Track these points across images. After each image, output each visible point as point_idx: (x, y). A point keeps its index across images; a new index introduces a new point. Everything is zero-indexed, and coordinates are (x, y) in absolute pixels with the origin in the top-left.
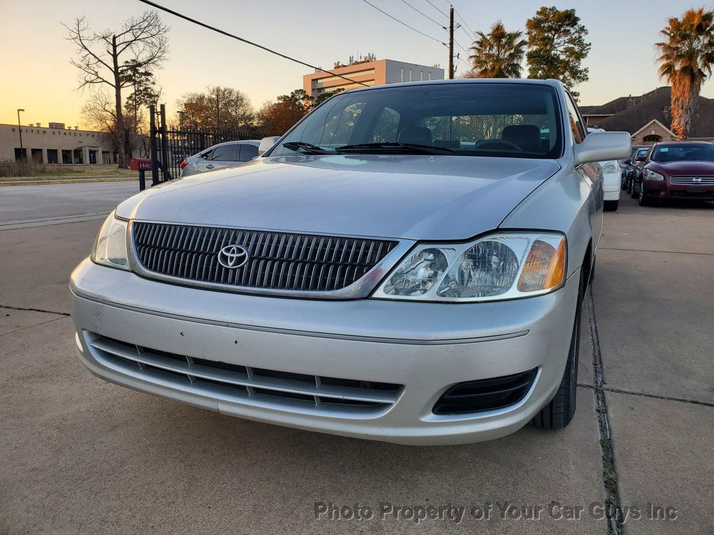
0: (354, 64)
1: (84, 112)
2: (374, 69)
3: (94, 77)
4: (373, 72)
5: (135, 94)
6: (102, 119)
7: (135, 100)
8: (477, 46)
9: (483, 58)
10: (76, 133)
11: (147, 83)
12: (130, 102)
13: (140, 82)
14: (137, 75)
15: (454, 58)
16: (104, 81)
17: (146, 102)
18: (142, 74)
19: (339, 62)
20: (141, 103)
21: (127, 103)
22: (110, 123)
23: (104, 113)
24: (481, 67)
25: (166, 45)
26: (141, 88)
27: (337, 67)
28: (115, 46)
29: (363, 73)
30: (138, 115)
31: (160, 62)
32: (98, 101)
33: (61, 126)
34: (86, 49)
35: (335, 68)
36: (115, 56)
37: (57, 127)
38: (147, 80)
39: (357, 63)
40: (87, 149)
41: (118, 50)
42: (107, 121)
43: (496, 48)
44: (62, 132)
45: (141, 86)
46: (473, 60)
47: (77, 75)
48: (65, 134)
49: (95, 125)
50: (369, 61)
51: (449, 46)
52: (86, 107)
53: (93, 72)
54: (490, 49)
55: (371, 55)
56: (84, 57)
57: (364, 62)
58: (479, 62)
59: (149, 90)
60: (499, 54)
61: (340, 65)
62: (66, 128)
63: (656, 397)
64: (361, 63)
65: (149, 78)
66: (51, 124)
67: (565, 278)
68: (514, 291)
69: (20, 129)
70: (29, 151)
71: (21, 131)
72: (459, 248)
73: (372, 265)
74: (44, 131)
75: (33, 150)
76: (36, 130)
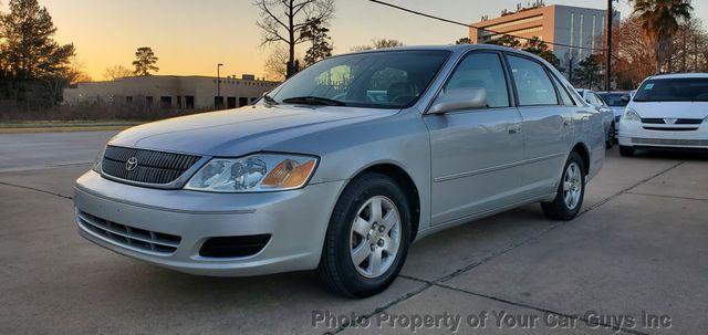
0: (521, 11)
2: (541, 15)
3: (274, 36)
4: (541, 18)
5: (313, 48)
7: (313, 53)
10: (263, 83)
11: (324, 38)
12: (309, 55)
13: (318, 37)
14: (316, 31)
16: (281, 39)
17: (322, 55)
18: (320, 30)
19: (506, 10)
20: (318, 56)
21: (306, 56)
24: (644, 9)
25: (333, 4)
26: (319, 43)
27: (503, 15)
28: (291, 9)
29: (531, 19)
34: (268, 12)
36: (291, 17)
37: (248, 78)
38: (324, 35)
39: (524, 10)
41: (294, 11)
44: (252, 83)
45: (318, 40)
48: (254, 85)
50: (536, 8)
53: (273, 31)
56: (267, 19)
57: (532, 8)
58: (640, 4)
59: (326, 44)
62: (256, 79)
64: (529, 9)
65: (326, 33)
66: (243, 76)
67: (307, 184)
68: (257, 188)
69: (219, 80)
70: (225, 100)
71: (220, 82)
72: (233, 161)
73: (187, 169)
74: (238, 82)
75: (229, 98)
76: (232, 81)
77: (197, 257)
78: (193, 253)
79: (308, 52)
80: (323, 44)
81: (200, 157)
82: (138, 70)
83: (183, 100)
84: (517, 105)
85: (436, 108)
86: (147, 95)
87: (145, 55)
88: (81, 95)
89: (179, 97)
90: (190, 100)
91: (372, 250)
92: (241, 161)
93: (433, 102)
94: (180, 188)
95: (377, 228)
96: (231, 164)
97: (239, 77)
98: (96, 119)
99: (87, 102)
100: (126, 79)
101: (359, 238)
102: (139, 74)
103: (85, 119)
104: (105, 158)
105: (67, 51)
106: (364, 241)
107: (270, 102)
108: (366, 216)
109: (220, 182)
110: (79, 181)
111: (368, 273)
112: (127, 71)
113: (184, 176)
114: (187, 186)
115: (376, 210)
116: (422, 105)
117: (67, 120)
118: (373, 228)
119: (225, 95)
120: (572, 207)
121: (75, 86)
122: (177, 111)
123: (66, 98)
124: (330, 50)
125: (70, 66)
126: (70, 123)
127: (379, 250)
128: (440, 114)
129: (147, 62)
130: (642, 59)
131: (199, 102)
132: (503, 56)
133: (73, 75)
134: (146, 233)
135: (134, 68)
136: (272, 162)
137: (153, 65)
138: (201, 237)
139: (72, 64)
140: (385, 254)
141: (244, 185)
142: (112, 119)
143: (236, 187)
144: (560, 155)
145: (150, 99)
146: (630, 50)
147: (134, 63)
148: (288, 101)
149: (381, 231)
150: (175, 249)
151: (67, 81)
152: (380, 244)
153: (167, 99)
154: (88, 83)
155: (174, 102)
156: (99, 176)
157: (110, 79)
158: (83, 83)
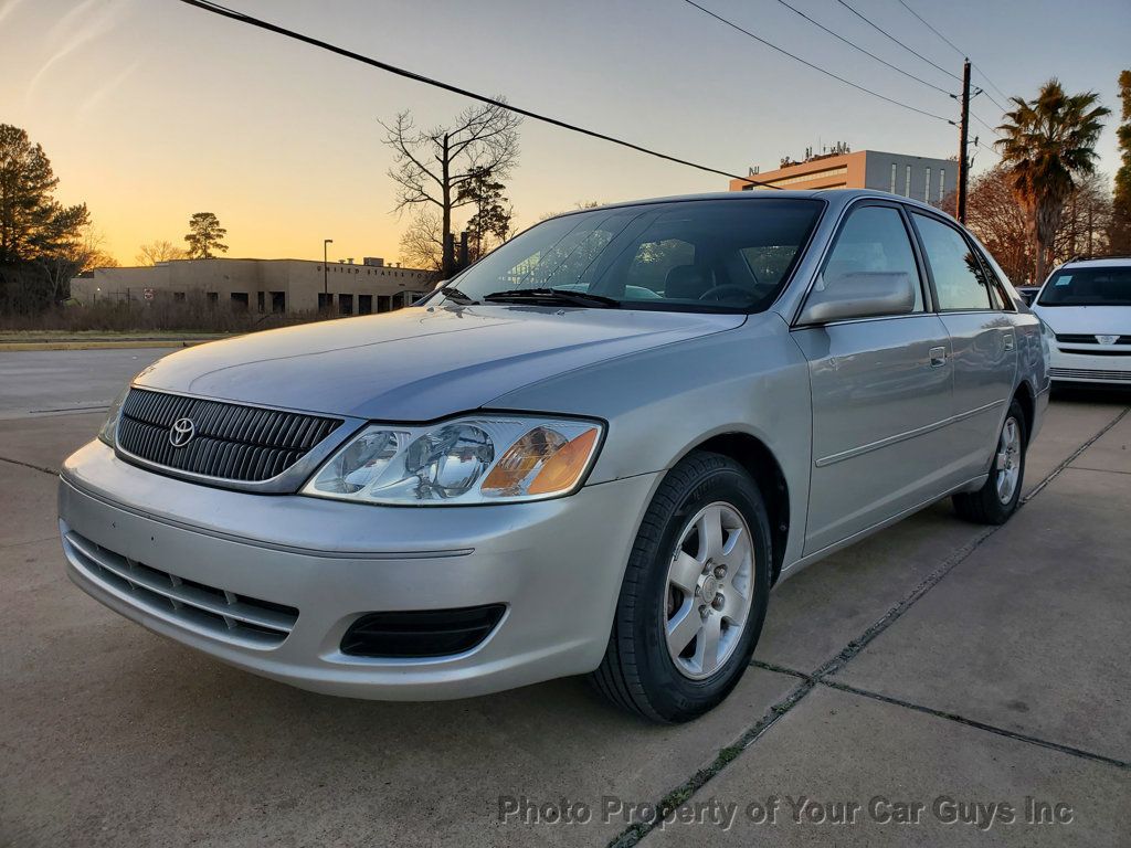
0: (813, 160)
1: (405, 242)
2: (845, 166)
3: (416, 194)
4: (844, 170)
5: (479, 216)
6: (428, 253)
7: (479, 224)
8: (1011, 122)
9: (1022, 142)
10: (398, 272)
11: (497, 199)
12: (472, 227)
13: (487, 198)
14: (483, 188)
15: (969, 146)
16: (429, 199)
17: (493, 227)
18: (490, 187)
19: (788, 158)
20: (487, 229)
21: (468, 228)
22: (439, 257)
23: (432, 243)
24: (1018, 157)
25: (515, 143)
26: (489, 207)
27: (786, 165)
28: (446, 150)
29: (827, 174)
30: (482, 245)
31: (505, 170)
32: (425, 227)
33: (380, 261)
34: (409, 155)
35: (782, 167)
36: (446, 163)
37: (374, 264)
38: (497, 195)
39: (818, 158)
40: (410, 294)
41: (450, 154)
42: (435, 256)
43: (1046, 125)
44: (380, 270)
45: (488, 203)
46: (1003, 146)
47: (395, 191)
48: (383, 273)
49: (418, 260)
50: (837, 154)
51: (960, 125)
52: (408, 236)
53: (416, 187)
54: (1036, 127)
55: (842, 145)
56: (406, 166)
57: (829, 156)
58: (1013, 149)
59: (499, 209)
60: (1052, 134)
61: (790, 161)
62: (386, 265)
63: (898, 703)
64: (825, 157)
65: (500, 191)
66: (365, 259)
67: (582, 485)
68: (473, 497)
69: (325, 267)
70: (336, 298)
71: (327, 269)
72: (416, 432)
73: (307, 450)
74: (357, 269)
75: (342, 296)
76: (346, 268)
77: (336, 656)
78: (325, 648)
79: (471, 222)
80: (495, 208)
81: (340, 422)
82: (194, 249)
83: (268, 299)
84: (936, 310)
85: (815, 312)
86: (208, 289)
87: (206, 226)
88: (99, 288)
89: (261, 294)
90: (279, 298)
91: (703, 618)
92: (430, 431)
93: (805, 300)
94: (294, 491)
95: (711, 573)
96: (410, 440)
97: (359, 261)
98: (123, 328)
99: (107, 301)
100: (172, 265)
101: (678, 595)
102: (195, 256)
103: (105, 328)
104: (125, 415)
105: (77, 216)
106: (690, 604)
107: (458, 300)
108: (692, 547)
109: (385, 480)
110: (71, 463)
111: (695, 669)
112: (175, 251)
113: (302, 465)
114: (310, 488)
115: (711, 534)
116: (786, 306)
117: (75, 329)
118: (705, 571)
119: (336, 289)
120: (1006, 500)
121: (89, 275)
122: (258, 317)
123: (74, 293)
124: (508, 218)
125: (80, 240)
126: (79, 335)
127: (716, 616)
128: (819, 325)
129: (208, 236)
130: (1011, 238)
131: (294, 303)
132: (905, 212)
133: (85, 257)
134: (216, 594)
135: (187, 246)
136: (506, 435)
137: (219, 241)
138: (344, 613)
139: (86, 238)
140: (725, 624)
141: (437, 487)
142: (151, 328)
143: (419, 492)
144: (996, 406)
145: (213, 296)
146: (993, 225)
147: (188, 238)
148: (496, 298)
149: (718, 577)
150: (285, 634)
151: (74, 266)
152: (716, 605)
153: (240, 297)
154: (111, 270)
155: (253, 300)
156: (112, 454)
157: (148, 262)
158: (102, 269)
